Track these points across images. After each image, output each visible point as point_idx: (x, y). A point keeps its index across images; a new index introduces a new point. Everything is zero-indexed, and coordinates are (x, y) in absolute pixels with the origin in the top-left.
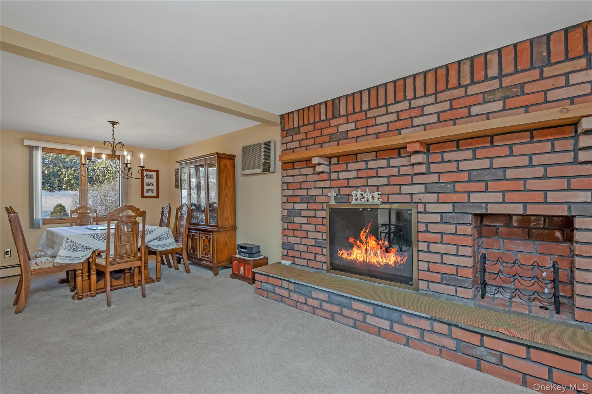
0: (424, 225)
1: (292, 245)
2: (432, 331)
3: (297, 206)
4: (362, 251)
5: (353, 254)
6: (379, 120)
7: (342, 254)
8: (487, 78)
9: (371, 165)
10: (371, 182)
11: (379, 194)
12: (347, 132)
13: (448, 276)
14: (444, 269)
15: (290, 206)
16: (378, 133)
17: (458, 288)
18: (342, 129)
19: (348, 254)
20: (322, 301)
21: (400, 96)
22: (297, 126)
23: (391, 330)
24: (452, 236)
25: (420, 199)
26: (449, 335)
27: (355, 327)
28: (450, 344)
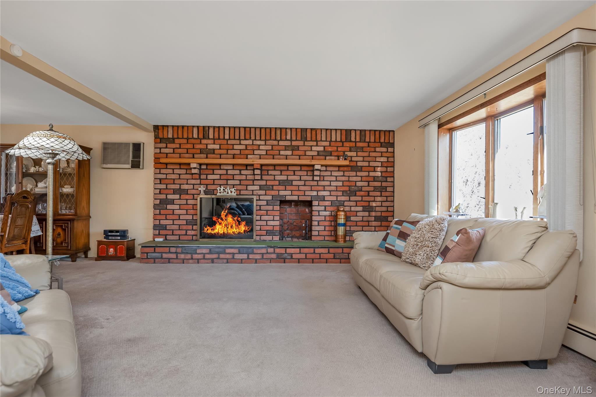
0: (259, 206)
1: (165, 226)
2: (267, 253)
3: (170, 197)
4: (223, 226)
5: (216, 229)
6: (236, 147)
7: (207, 230)
8: (286, 140)
9: (230, 172)
10: (230, 182)
11: (235, 190)
12: (214, 150)
13: (269, 231)
14: (268, 228)
15: (163, 197)
16: (235, 154)
17: (273, 236)
18: (210, 147)
19: (212, 230)
20: (204, 254)
21: (248, 136)
22: (171, 137)
23: (248, 258)
24: (271, 211)
25: (257, 193)
26: (274, 253)
27: (227, 262)
28: (274, 256)
